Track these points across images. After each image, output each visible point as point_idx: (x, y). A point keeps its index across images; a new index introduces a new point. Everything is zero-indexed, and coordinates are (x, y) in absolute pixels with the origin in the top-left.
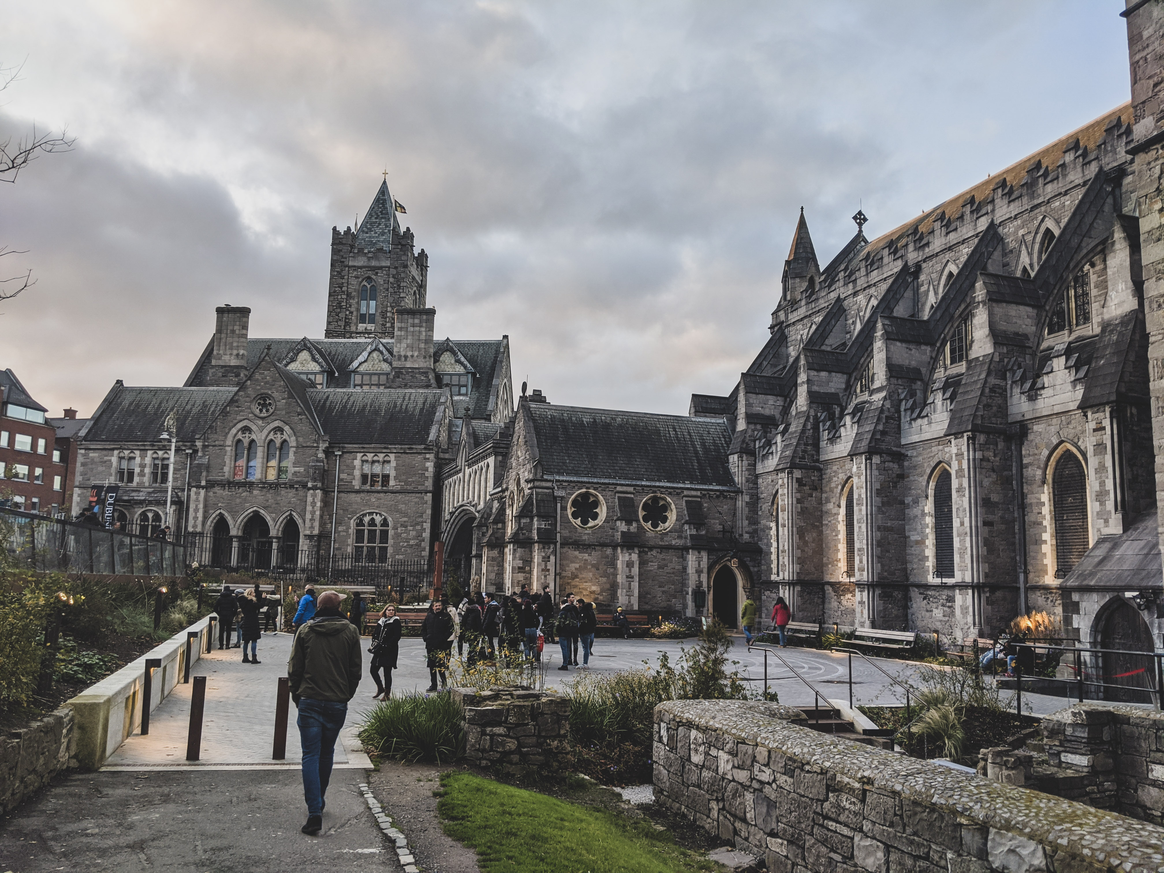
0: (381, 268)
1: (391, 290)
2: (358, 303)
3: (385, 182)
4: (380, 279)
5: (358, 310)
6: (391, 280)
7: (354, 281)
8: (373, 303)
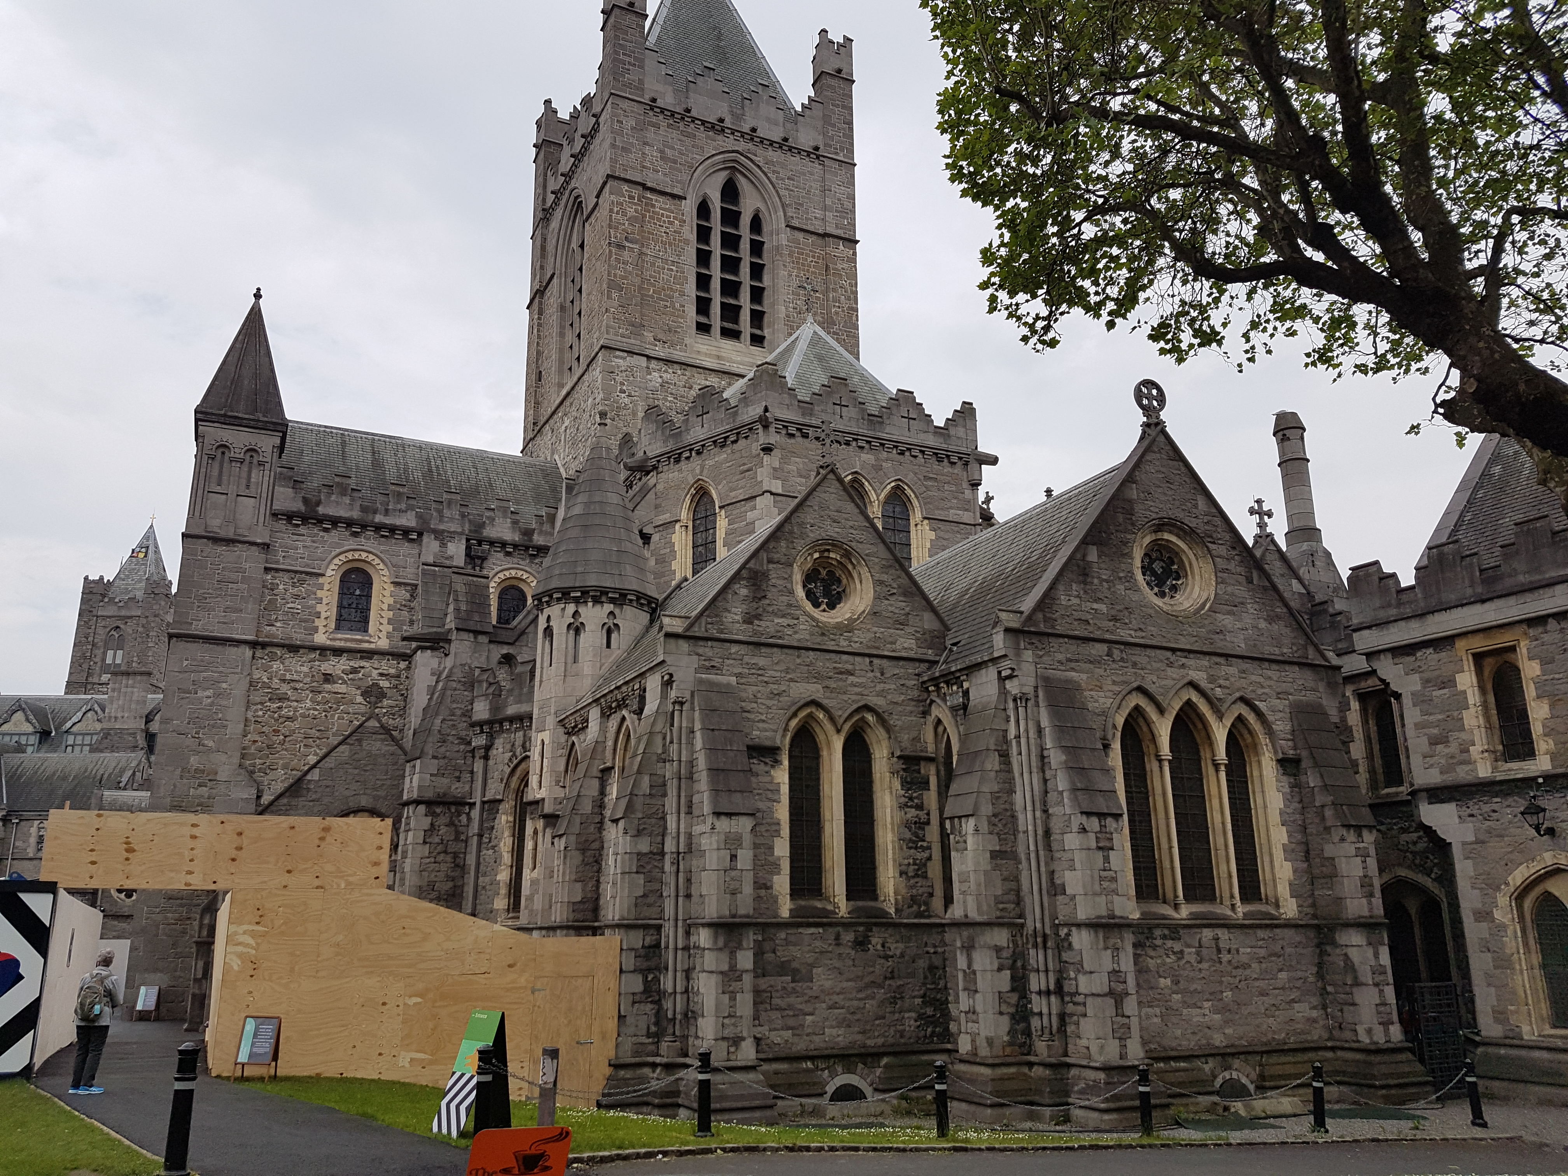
0: (131, 617)
1: (139, 639)
2: (105, 654)
3: (152, 526)
4: (128, 629)
5: (104, 660)
6: (140, 629)
7: (100, 631)
8: (120, 653)
